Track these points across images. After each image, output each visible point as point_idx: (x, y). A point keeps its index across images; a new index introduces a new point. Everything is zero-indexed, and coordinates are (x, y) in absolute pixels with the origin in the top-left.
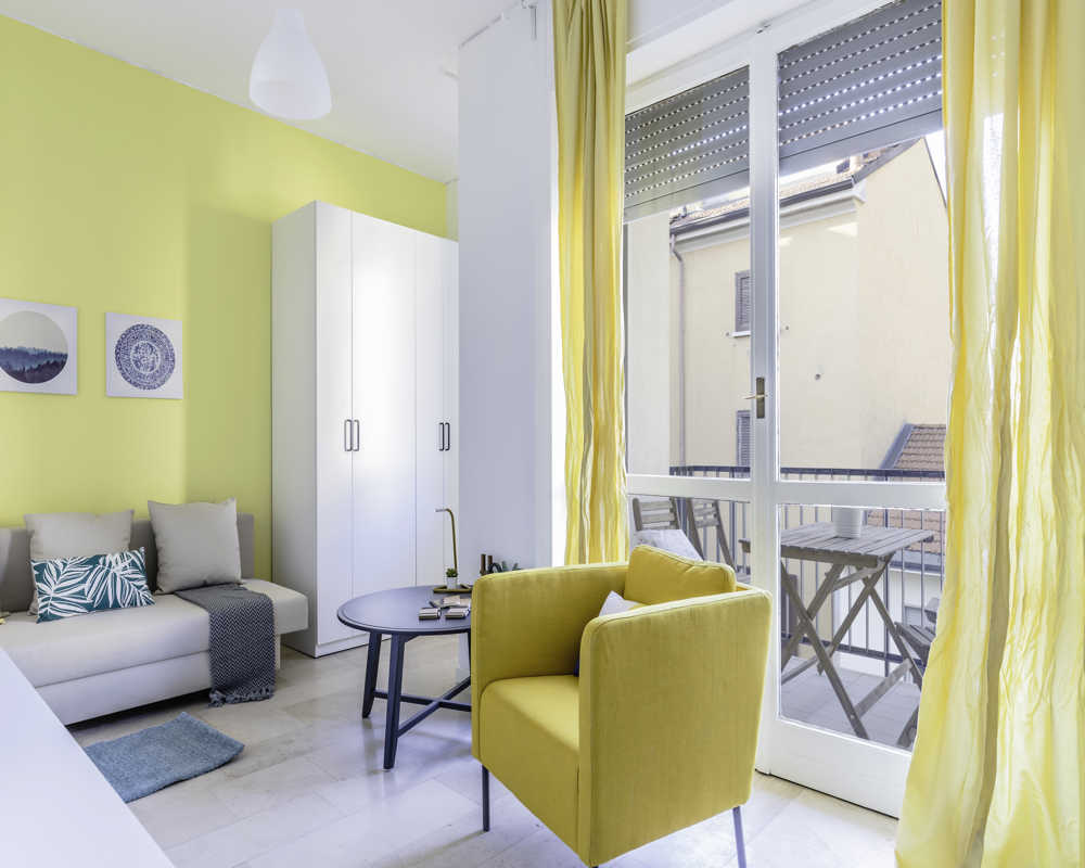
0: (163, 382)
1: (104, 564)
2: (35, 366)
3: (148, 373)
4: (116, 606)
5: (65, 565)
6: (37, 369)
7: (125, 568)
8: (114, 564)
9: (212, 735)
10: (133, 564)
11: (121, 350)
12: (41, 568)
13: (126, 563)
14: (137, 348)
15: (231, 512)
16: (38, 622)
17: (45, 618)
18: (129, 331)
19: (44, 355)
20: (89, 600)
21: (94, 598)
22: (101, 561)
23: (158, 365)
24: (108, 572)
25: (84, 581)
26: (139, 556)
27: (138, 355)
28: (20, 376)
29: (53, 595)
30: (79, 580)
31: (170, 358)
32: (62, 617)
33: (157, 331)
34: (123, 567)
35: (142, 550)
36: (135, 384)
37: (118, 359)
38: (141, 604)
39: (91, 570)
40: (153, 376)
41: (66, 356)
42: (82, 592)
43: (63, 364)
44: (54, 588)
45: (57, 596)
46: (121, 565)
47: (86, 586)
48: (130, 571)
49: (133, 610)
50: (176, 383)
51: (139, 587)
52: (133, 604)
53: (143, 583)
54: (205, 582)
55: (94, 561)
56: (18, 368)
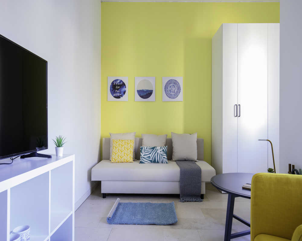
0: (177, 96)
1: (156, 149)
2: (146, 94)
3: (173, 94)
4: (158, 162)
5: (147, 148)
6: (146, 95)
7: (161, 151)
8: (158, 150)
9: (174, 212)
10: (163, 150)
11: (166, 87)
12: (142, 148)
13: (161, 150)
14: (170, 87)
16: (140, 163)
17: (141, 162)
18: (168, 82)
19: (147, 91)
20: (151, 159)
21: (152, 159)
22: (155, 148)
23: (176, 91)
24: (156, 152)
25: (150, 154)
26: (165, 149)
27: (170, 89)
28: (142, 97)
29: (143, 156)
30: (149, 153)
31: (179, 88)
32: (145, 163)
33: (175, 81)
34: (160, 151)
35: (167, 146)
36: (170, 98)
37: (165, 90)
38: (165, 163)
39: (152, 151)
40: (175, 95)
41: (152, 91)
42: (149, 157)
43: (152, 93)
44: (143, 154)
45: (144, 157)
46: (160, 150)
47: (150, 155)
48: (162, 152)
49: (162, 164)
50: (181, 96)
51: (164, 158)
52: (162, 162)
53: (165, 156)
55: (153, 148)
56: (142, 95)
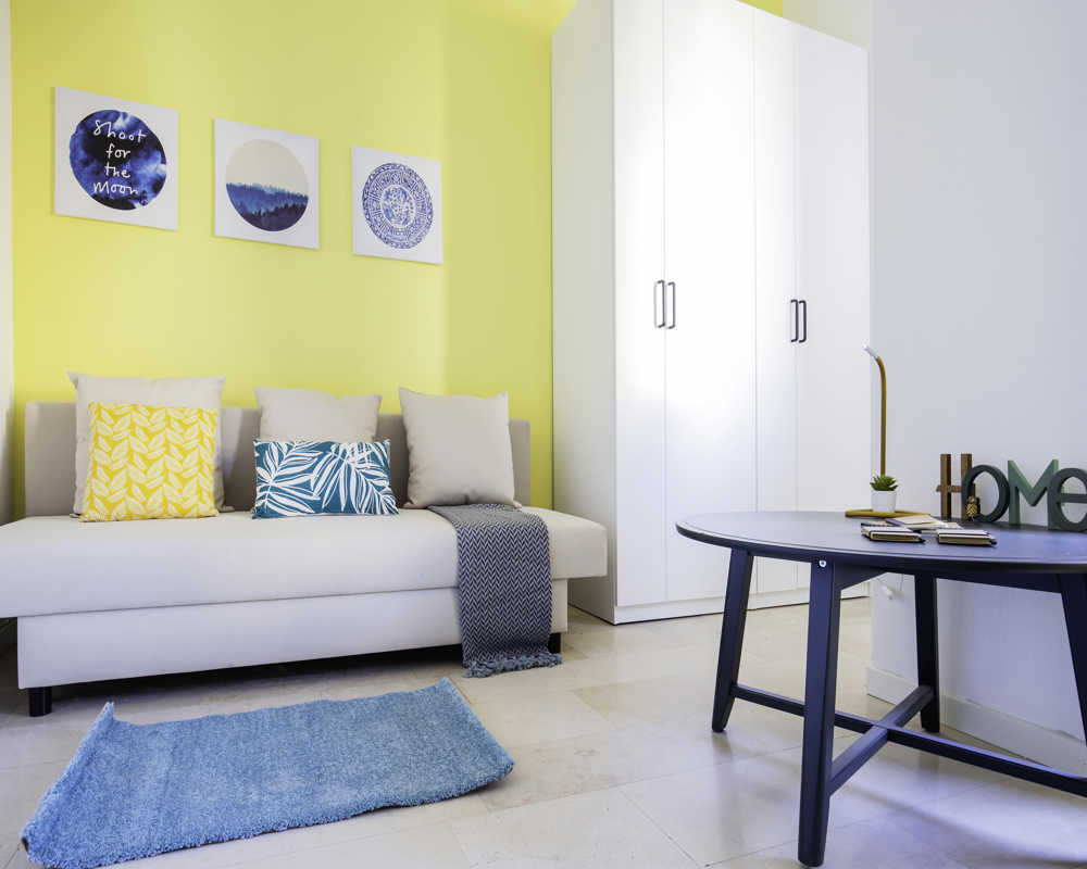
0: (419, 240)
1: (337, 452)
2: (272, 209)
3: (400, 227)
4: (350, 510)
5: (290, 448)
6: (273, 214)
7: (362, 461)
8: (349, 453)
10: (373, 457)
11: (369, 195)
12: (263, 448)
13: (365, 454)
14: (388, 193)
15: (501, 413)
16: (254, 518)
17: (262, 513)
18: (378, 171)
19: (280, 195)
20: (315, 497)
21: (322, 495)
22: (333, 448)
23: (412, 216)
24: (341, 462)
25: (310, 470)
26: (383, 449)
27: (389, 203)
28: (254, 220)
29: (272, 484)
30: (305, 467)
31: (426, 208)
32: (281, 516)
33: (411, 172)
34: (361, 459)
35: (387, 442)
36: (387, 241)
37: (365, 207)
38: (382, 512)
39: (320, 458)
40: (406, 232)
41: (306, 199)
42: (306, 485)
43: (304, 208)
44: (274, 474)
45: (277, 485)
46: (358, 457)
47: (312, 477)
48: (368, 465)
49: (372, 518)
50: (433, 243)
51: (379, 488)
52: (371, 510)
53: (385, 483)
54: (467, 498)
55: (324, 447)
56: (253, 210)
